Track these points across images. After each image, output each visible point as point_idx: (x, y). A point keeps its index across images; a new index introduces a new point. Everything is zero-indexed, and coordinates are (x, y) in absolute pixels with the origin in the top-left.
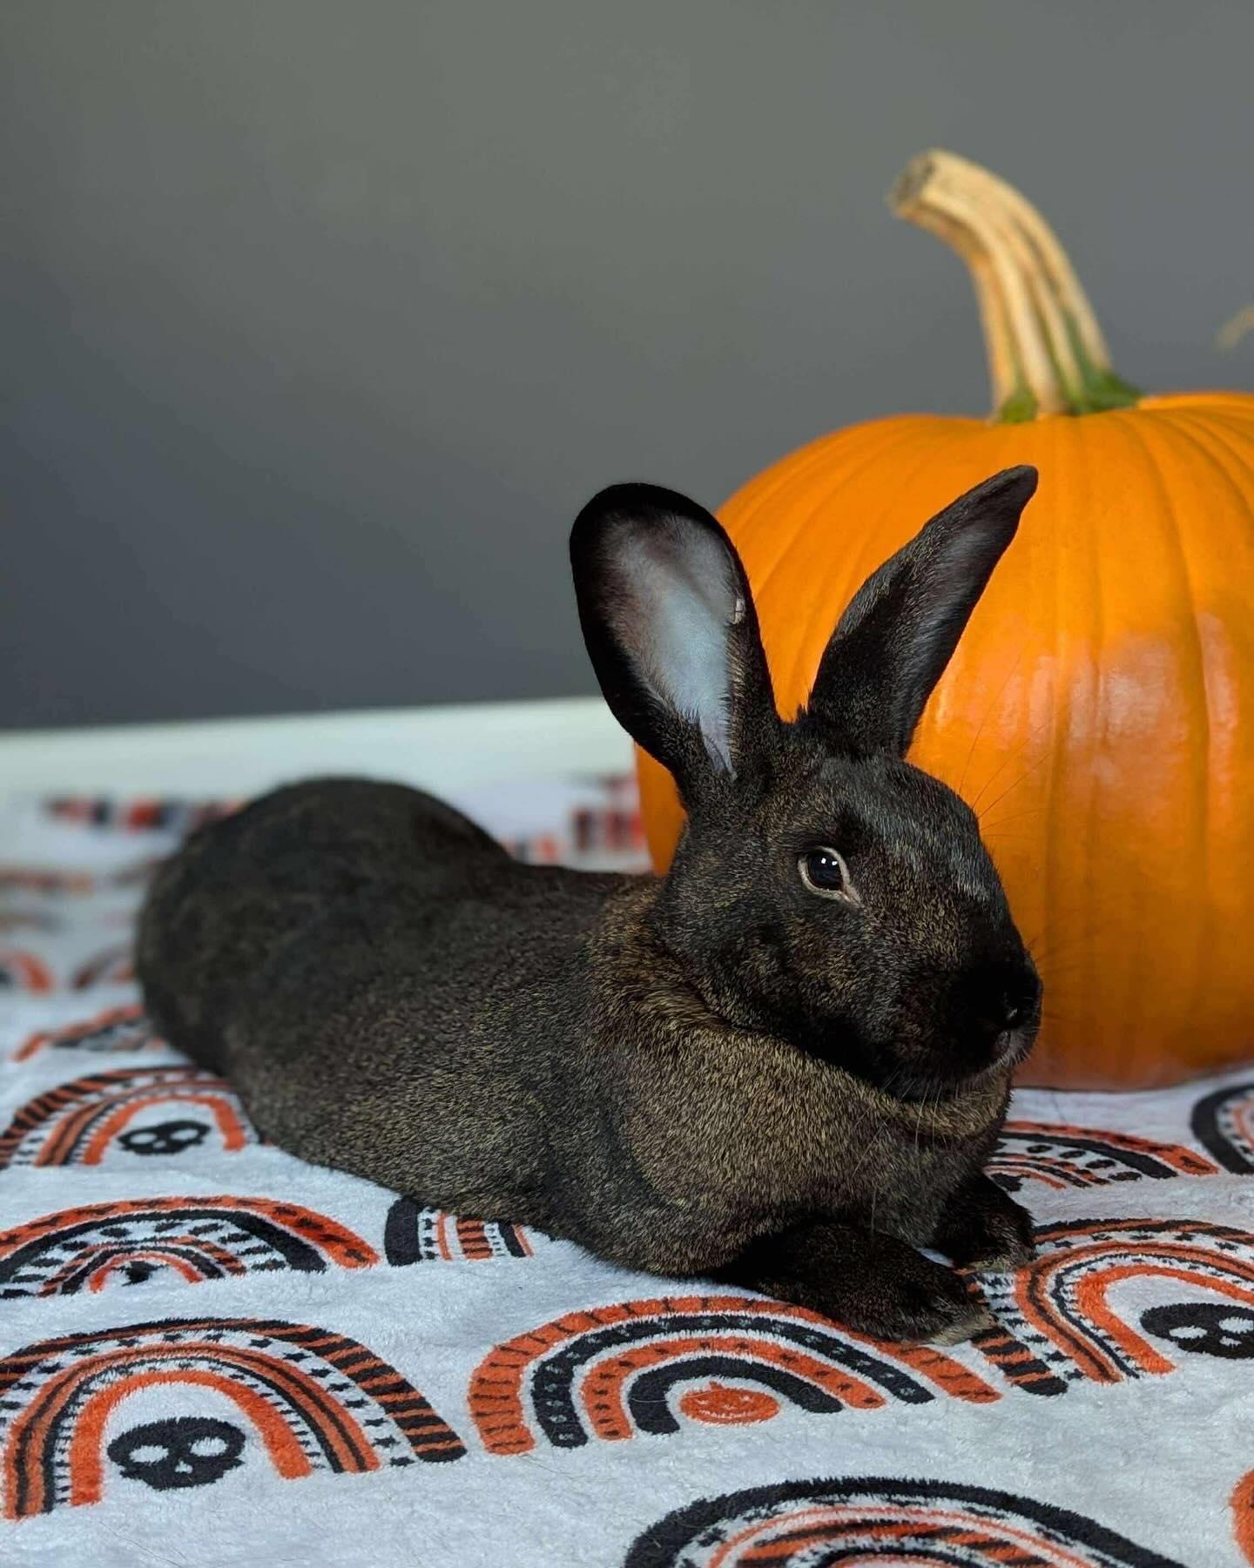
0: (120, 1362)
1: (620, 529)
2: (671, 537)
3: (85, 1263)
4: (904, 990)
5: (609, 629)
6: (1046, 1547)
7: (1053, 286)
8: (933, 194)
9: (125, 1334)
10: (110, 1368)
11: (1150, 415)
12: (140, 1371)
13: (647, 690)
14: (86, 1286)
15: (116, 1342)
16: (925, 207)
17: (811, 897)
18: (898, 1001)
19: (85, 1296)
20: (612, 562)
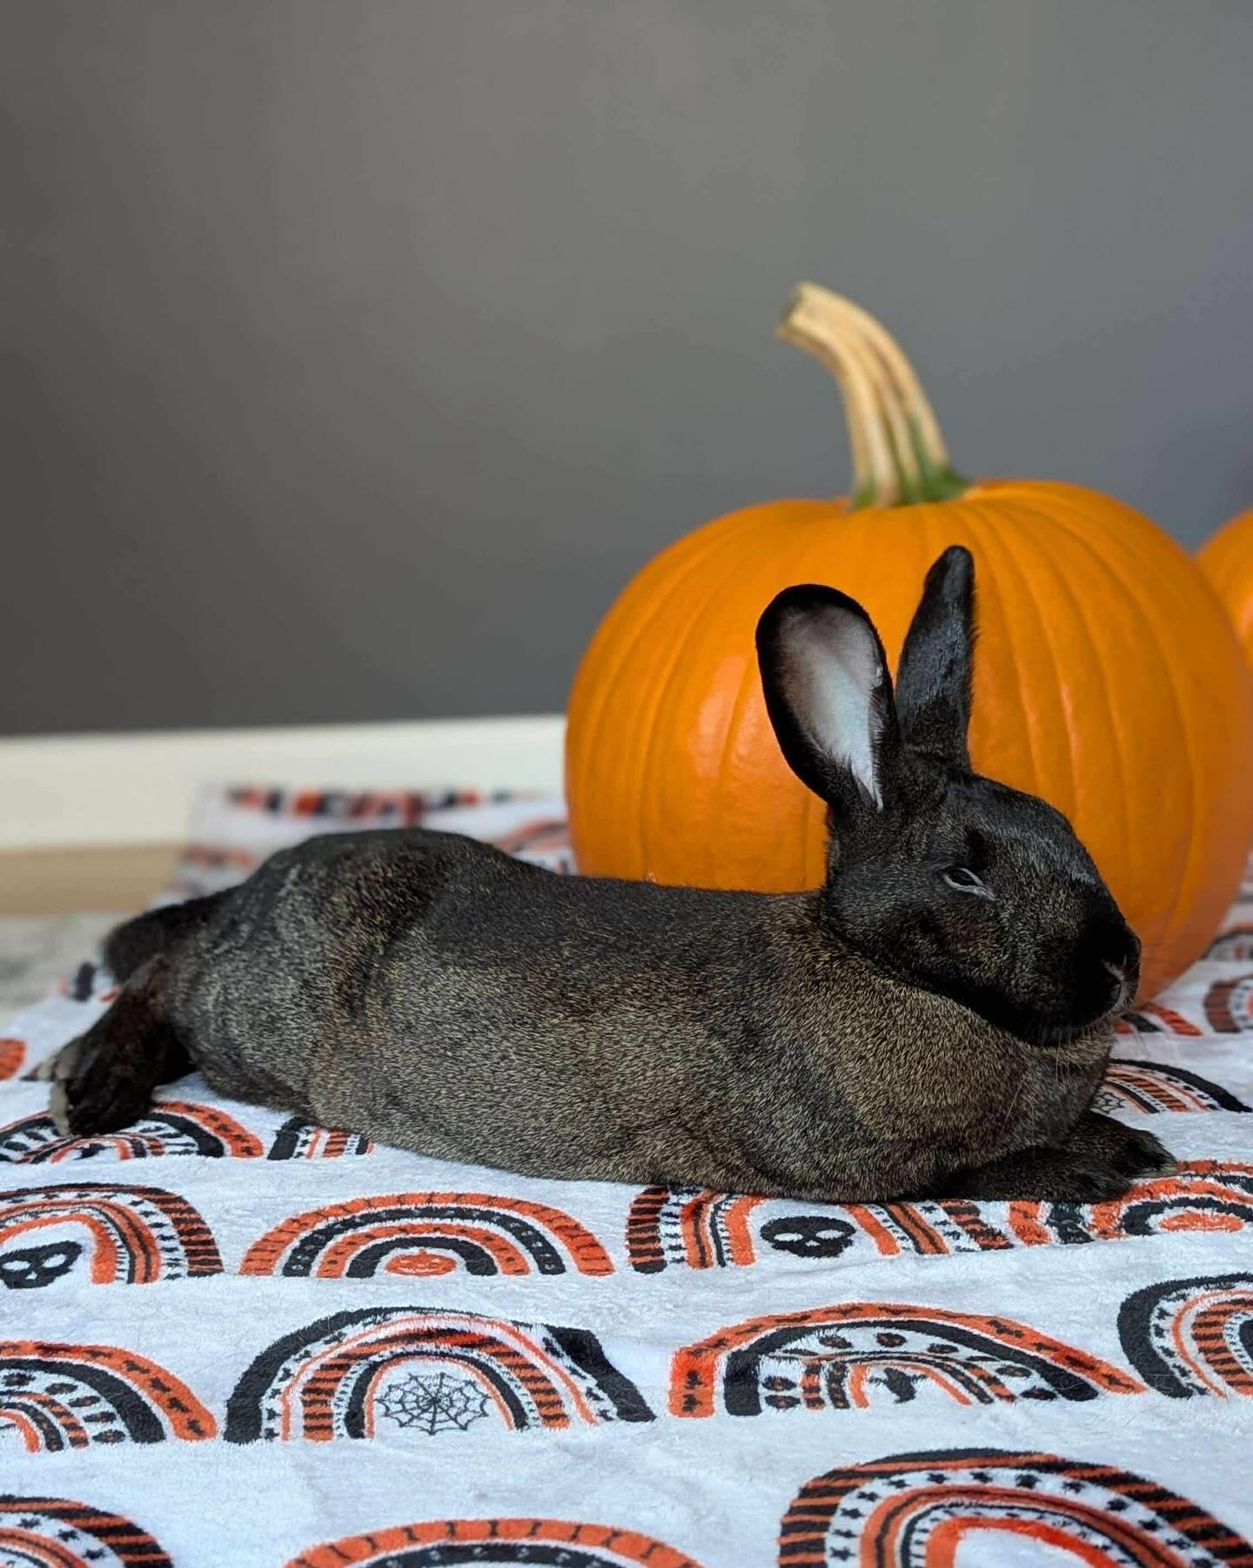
0: (36, 1209)
1: (793, 619)
2: (828, 624)
3: (59, 1144)
4: (1039, 959)
5: (786, 699)
6: (542, 1358)
7: (899, 394)
8: (800, 320)
9: (50, 1191)
10: (26, 1213)
11: (971, 507)
12: (45, 1216)
13: (812, 744)
14: (49, 1160)
15: (43, 1195)
16: (796, 332)
17: (955, 892)
18: (1036, 969)
19: (46, 1166)
20: (786, 646)
